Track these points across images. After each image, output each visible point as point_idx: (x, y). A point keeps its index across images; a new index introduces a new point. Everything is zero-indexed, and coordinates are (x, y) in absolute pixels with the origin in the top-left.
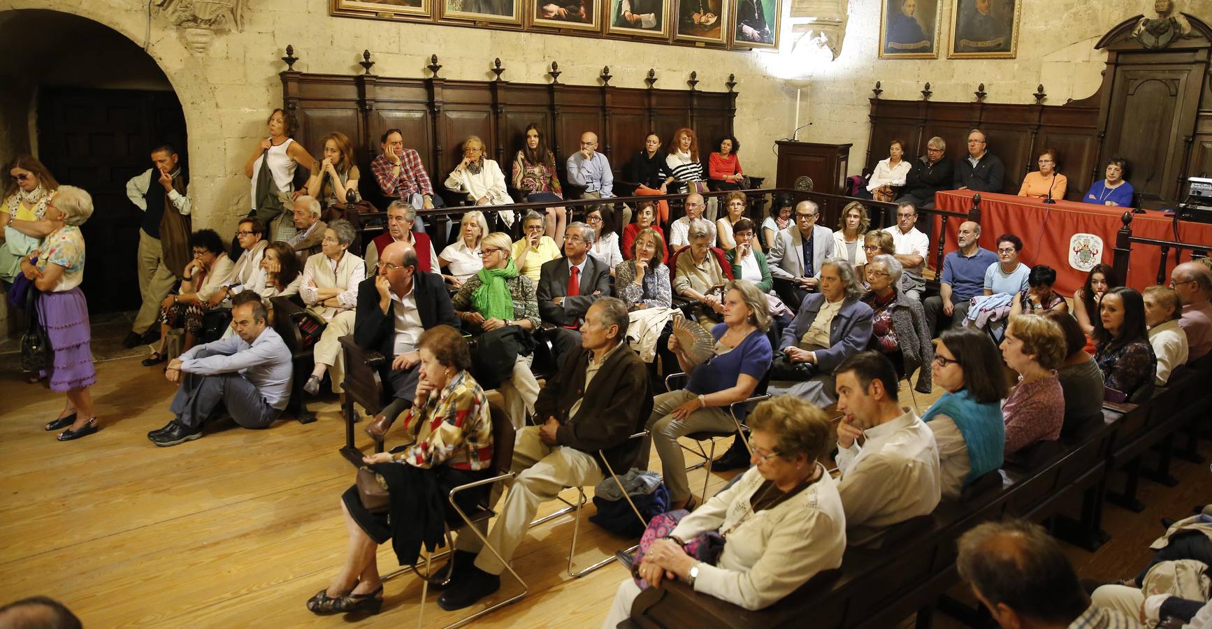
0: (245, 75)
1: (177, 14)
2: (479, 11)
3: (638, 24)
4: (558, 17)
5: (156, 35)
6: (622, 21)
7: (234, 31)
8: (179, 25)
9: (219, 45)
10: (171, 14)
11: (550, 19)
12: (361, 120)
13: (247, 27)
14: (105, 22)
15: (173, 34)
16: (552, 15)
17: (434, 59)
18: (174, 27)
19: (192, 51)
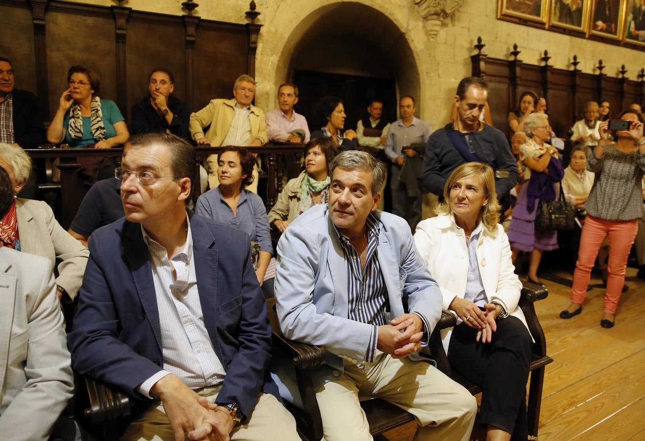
0: (454, 56)
1: (428, 10)
2: (566, 23)
3: (636, 37)
4: (602, 30)
5: (412, 24)
6: (630, 36)
7: (450, 25)
8: (425, 18)
9: (443, 33)
10: (423, 10)
11: (598, 31)
12: (511, 91)
13: (457, 23)
14: (387, 14)
15: (420, 24)
16: (599, 28)
17: (546, 53)
18: (422, 19)
19: (429, 37)
